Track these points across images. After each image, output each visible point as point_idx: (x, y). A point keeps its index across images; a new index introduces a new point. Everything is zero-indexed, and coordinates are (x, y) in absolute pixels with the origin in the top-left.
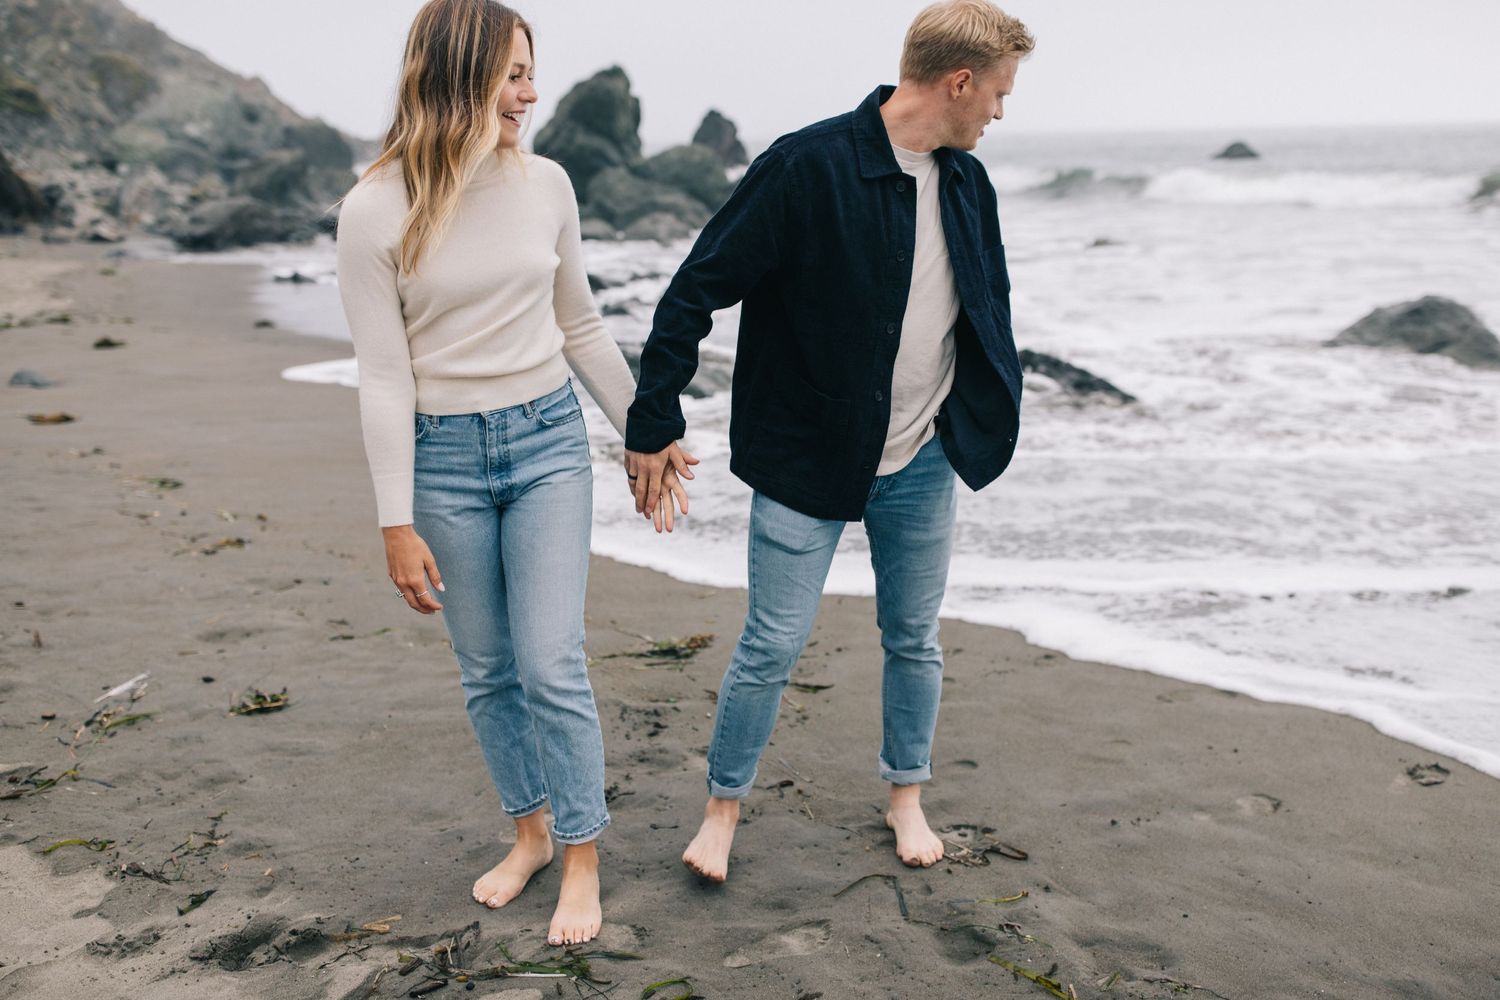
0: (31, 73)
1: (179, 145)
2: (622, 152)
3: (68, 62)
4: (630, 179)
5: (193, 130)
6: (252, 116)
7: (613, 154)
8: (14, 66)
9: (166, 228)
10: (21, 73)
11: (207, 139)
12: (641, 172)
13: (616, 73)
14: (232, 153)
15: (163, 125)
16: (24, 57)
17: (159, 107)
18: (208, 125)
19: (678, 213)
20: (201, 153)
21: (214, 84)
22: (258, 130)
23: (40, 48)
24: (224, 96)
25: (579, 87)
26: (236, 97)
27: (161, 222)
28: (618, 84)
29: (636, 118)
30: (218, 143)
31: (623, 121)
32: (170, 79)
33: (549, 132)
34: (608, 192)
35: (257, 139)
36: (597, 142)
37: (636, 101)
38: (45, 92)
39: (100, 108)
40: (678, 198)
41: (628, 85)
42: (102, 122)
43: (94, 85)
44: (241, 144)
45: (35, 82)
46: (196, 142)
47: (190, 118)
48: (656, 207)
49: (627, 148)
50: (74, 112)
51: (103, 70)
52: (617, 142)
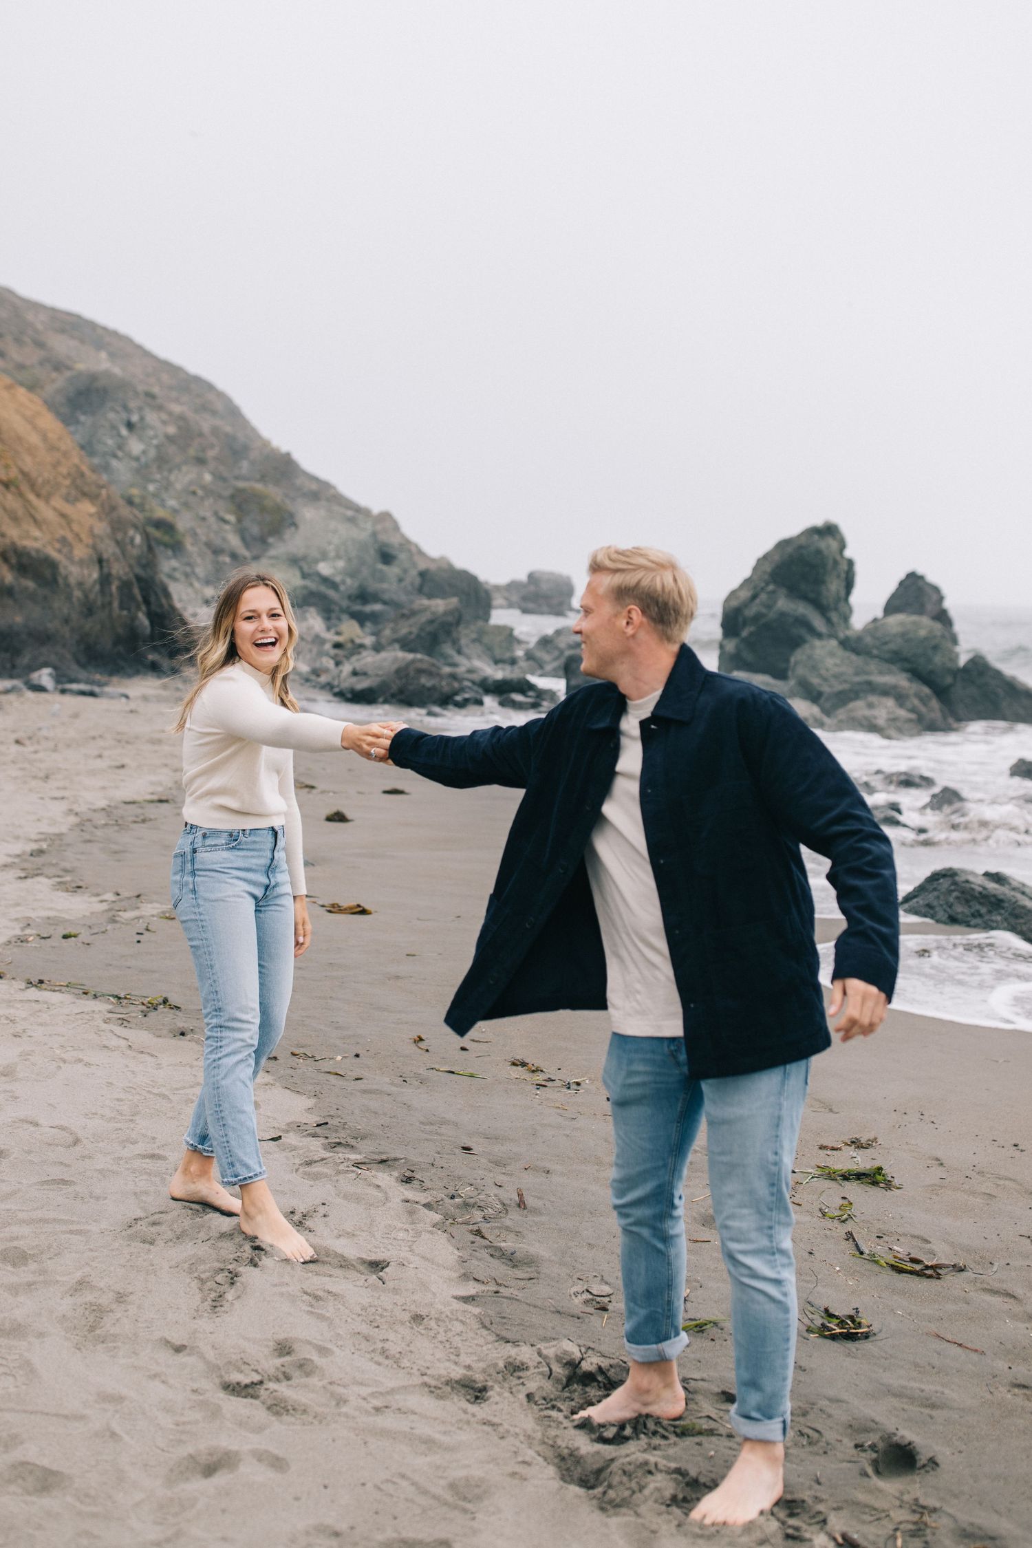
0: (172, 503)
1: (312, 585)
2: (829, 621)
3: (209, 492)
4: (840, 652)
5: (324, 569)
6: (386, 557)
7: (818, 623)
8: (155, 495)
9: (323, 679)
10: (163, 504)
11: (338, 579)
12: (852, 645)
13: (829, 531)
14: (364, 596)
15: (294, 561)
16: (167, 486)
17: (294, 543)
18: (341, 564)
19: (900, 698)
20: (331, 593)
21: (352, 520)
22: (393, 571)
23: (184, 477)
24: (362, 534)
25: (783, 545)
26: (374, 534)
27: (316, 672)
28: (831, 544)
29: (849, 584)
30: (350, 584)
31: (834, 586)
32: (308, 514)
33: (745, 594)
34: (814, 668)
35: (391, 582)
36: (802, 609)
37: (850, 563)
38: (183, 523)
39: (234, 541)
40: (900, 680)
41: (843, 545)
42: (234, 556)
43: (231, 518)
44: (373, 586)
45: (175, 511)
46: (326, 580)
47: (324, 557)
48: (871, 688)
49: (834, 617)
50: (208, 545)
51: (241, 502)
52: (822, 609)
